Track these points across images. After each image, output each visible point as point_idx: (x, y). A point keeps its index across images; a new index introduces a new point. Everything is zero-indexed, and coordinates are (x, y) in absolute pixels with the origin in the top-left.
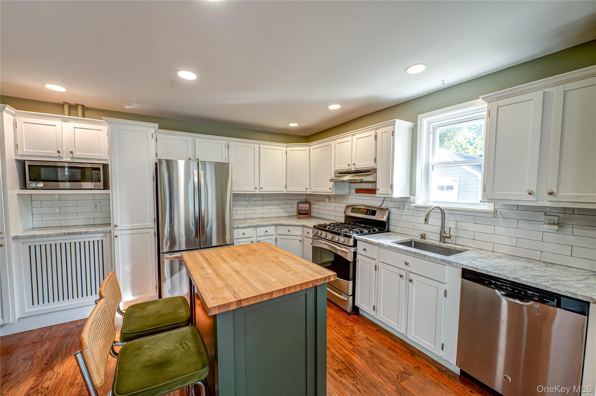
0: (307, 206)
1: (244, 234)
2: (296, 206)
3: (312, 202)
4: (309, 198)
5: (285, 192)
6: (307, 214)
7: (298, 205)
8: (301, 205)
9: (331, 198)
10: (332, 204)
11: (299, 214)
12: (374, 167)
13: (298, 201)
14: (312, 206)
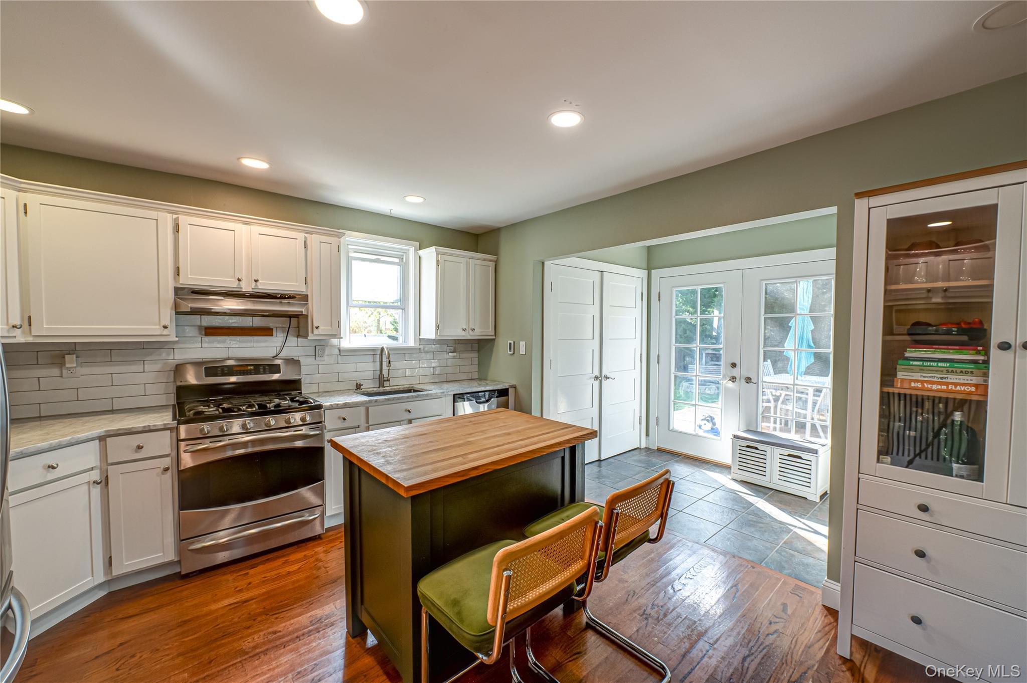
12: (302, 292)
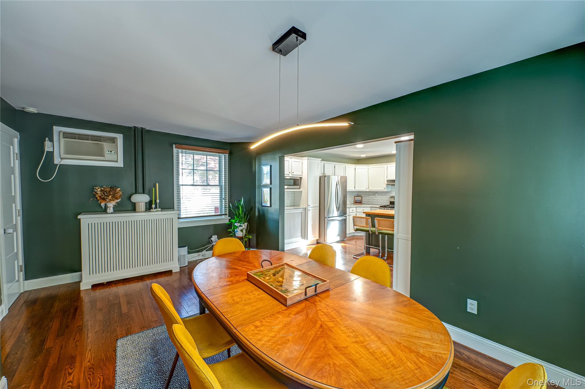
0: (360, 198)
1: (353, 210)
2: (353, 198)
3: (363, 196)
4: (360, 194)
5: (354, 190)
6: (361, 203)
7: (354, 197)
8: (356, 198)
9: (378, 193)
10: (379, 197)
11: (356, 202)
13: (354, 196)
14: (363, 198)
